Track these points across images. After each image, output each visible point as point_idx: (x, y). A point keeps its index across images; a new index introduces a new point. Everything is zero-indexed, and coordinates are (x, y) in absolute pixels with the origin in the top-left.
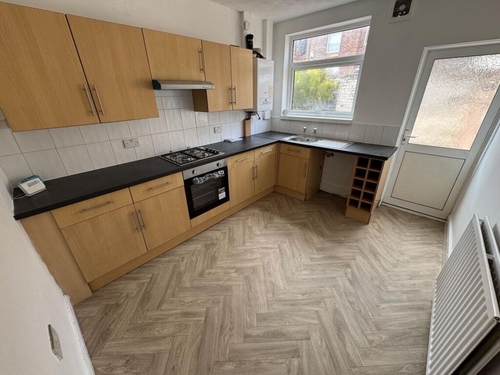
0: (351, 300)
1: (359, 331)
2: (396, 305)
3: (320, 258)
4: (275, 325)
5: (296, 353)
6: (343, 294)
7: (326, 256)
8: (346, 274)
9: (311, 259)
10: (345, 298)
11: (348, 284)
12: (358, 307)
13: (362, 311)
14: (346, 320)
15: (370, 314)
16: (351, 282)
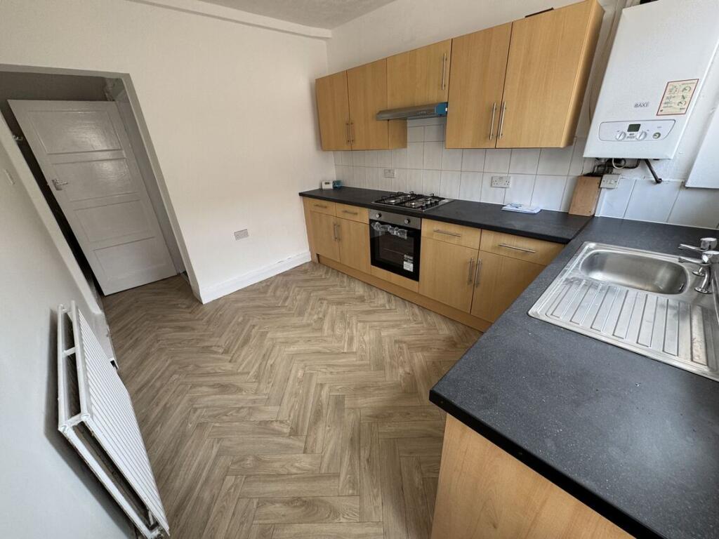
0: (242, 410)
1: (210, 403)
2: (206, 469)
3: (320, 396)
4: (253, 342)
5: (226, 352)
6: (254, 405)
7: (322, 406)
8: (281, 422)
9: (322, 385)
10: (247, 405)
11: (265, 417)
12: (231, 414)
13: (225, 417)
14: (226, 396)
15: (217, 425)
16: (266, 422)
